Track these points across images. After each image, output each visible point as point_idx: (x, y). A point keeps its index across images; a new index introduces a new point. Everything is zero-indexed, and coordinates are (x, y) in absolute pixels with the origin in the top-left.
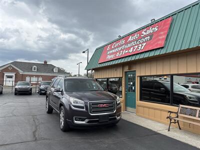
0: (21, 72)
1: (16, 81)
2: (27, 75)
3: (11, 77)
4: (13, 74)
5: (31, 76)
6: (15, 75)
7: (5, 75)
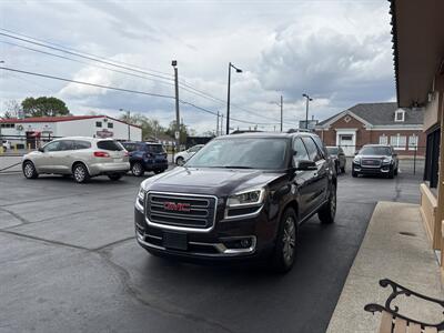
0: (368, 126)
1: (358, 147)
2: (381, 133)
3: (349, 138)
4: (353, 132)
5: (390, 134)
6: (357, 132)
7: (338, 133)
